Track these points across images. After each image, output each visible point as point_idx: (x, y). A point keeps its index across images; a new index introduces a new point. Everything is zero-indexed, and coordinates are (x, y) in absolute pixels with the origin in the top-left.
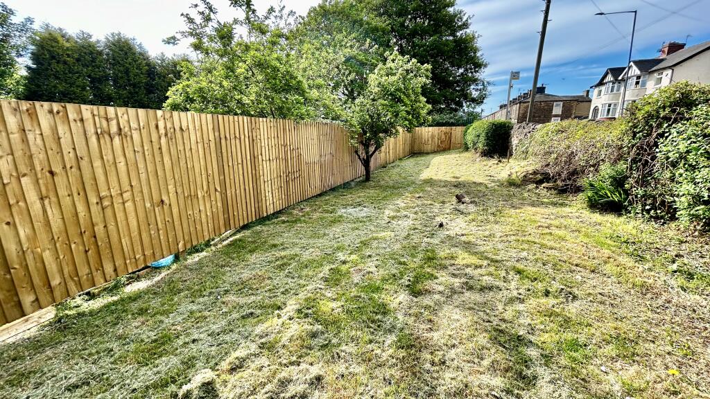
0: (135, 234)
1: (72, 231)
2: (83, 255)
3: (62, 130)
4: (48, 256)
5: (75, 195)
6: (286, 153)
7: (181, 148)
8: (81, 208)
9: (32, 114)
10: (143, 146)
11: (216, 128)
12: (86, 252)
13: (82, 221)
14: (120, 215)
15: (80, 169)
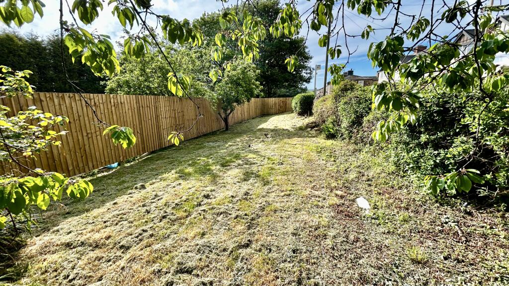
0: (101, 151)
1: (77, 147)
2: (81, 158)
3: (73, 104)
4: (68, 157)
5: (78, 131)
6: (175, 114)
7: (121, 111)
8: (80, 138)
9: (63, 98)
10: (104, 111)
11: (138, 102)
12: (82, 157)
13: (80, 143)
14: (95, 142)
15: (80, 121)
